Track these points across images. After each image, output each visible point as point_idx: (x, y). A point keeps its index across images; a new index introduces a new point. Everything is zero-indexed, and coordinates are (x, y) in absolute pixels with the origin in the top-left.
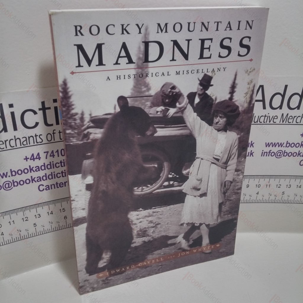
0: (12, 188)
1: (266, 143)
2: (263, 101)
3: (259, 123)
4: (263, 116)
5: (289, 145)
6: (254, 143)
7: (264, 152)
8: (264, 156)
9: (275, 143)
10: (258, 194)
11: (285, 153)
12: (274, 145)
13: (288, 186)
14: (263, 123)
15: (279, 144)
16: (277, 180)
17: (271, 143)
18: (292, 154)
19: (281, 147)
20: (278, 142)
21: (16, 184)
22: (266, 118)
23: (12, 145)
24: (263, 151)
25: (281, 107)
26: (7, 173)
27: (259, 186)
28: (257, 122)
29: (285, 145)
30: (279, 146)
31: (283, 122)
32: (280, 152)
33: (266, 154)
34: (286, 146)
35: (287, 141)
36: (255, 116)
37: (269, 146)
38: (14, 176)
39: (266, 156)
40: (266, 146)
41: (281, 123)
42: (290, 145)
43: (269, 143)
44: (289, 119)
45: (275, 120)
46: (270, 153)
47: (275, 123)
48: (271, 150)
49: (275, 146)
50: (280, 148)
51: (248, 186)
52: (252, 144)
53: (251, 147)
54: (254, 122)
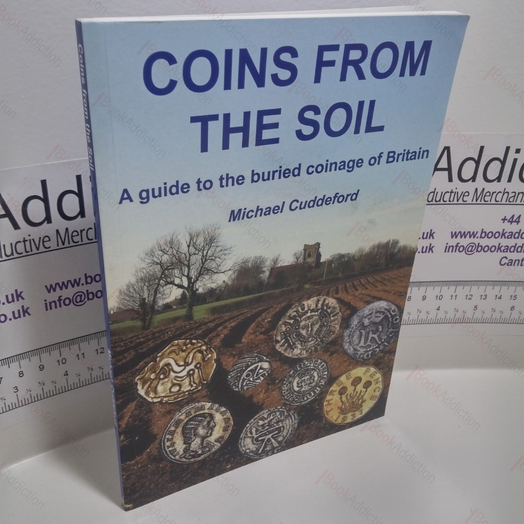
0: (86, 302)
1: (452, 232)
2: (449, 169)
3: (442, 202)
4: (448, 192)
5: (485, 234)
8: (448, 251)
9: (465, 232)
10: (438, 309)
11: (478, 247)
12: (463, 235)
13: (483, 297)
14: (448, 202)
15: (471, 234)
16: (467, 288)
17: (468, 232)
18: (490, 249)
19: (474, 237)
21: (91, 296)
22: (453, 194)
23: (90, 238)
24: (447, 244)
25: (474, 179)
26: (80, 279)
27: (441, 297)
28: (440, 201)
29: (478, 235)
30: (470, 237)
31: (477, 200)
32: (471, 245)
33: (451, 248)
34: (481, 237)
35: (483, 230)
36: (437, 193)
37: (456, 237)
38: (89, 283)
39: (452, 252)
40: (452, 237)
41: (474, 202)
42: (487, 235)
43: (456, 232)
44: (485, 196)
46: (458, 248)
47: (465, 203)
48: (459, 243)
49: (465, 237)
51: (424, 298)
52: (431, 235)
53: (429, 238)
54: (436, 201)
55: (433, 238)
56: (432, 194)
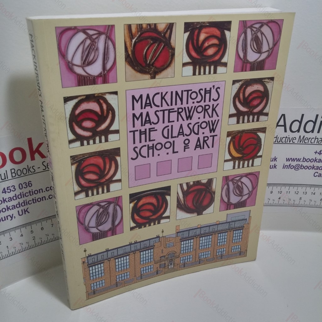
1: (287, 158)
2: (285, 126)
3: (281, 142)
4: (284, 137)
5: (305, 160)
6: (277, 158)
8: (285, 168)
9: (294, 158)
10: (280, 198)
11: (302, 166)
12: (293, 160)
13: (305, 193)
14: (284, 143)
16: (296, 188)
18: (308, 167)
19: (299, 161)
20: (296, 158)
22: (287, 139)
24: (284, 164)
25: (298, 131)
27: (281, 192)
28: (280, 142)
29: (302, 160)
30: (297, 161)
31: (300, 142)
32: (298, 165)
33: (286, 167)
34: (303, 161)
35: (304, 157)
36: (278, 137)
37: (289, 161)
40: (287, 161)
41: (299, 143)
42: (306, 160)
43: (289, 158)
44: (305, 140)
45: (294, 141)
46: (290, 166)
47: (294, 143)
48: (291, 164)
49: (294, 161)
50: (298, 163)
51: (272, 192)
52: (275, 159)
53: (274, 161)
54: (278, 142)
55: (276, 161)
56: (276, 138)
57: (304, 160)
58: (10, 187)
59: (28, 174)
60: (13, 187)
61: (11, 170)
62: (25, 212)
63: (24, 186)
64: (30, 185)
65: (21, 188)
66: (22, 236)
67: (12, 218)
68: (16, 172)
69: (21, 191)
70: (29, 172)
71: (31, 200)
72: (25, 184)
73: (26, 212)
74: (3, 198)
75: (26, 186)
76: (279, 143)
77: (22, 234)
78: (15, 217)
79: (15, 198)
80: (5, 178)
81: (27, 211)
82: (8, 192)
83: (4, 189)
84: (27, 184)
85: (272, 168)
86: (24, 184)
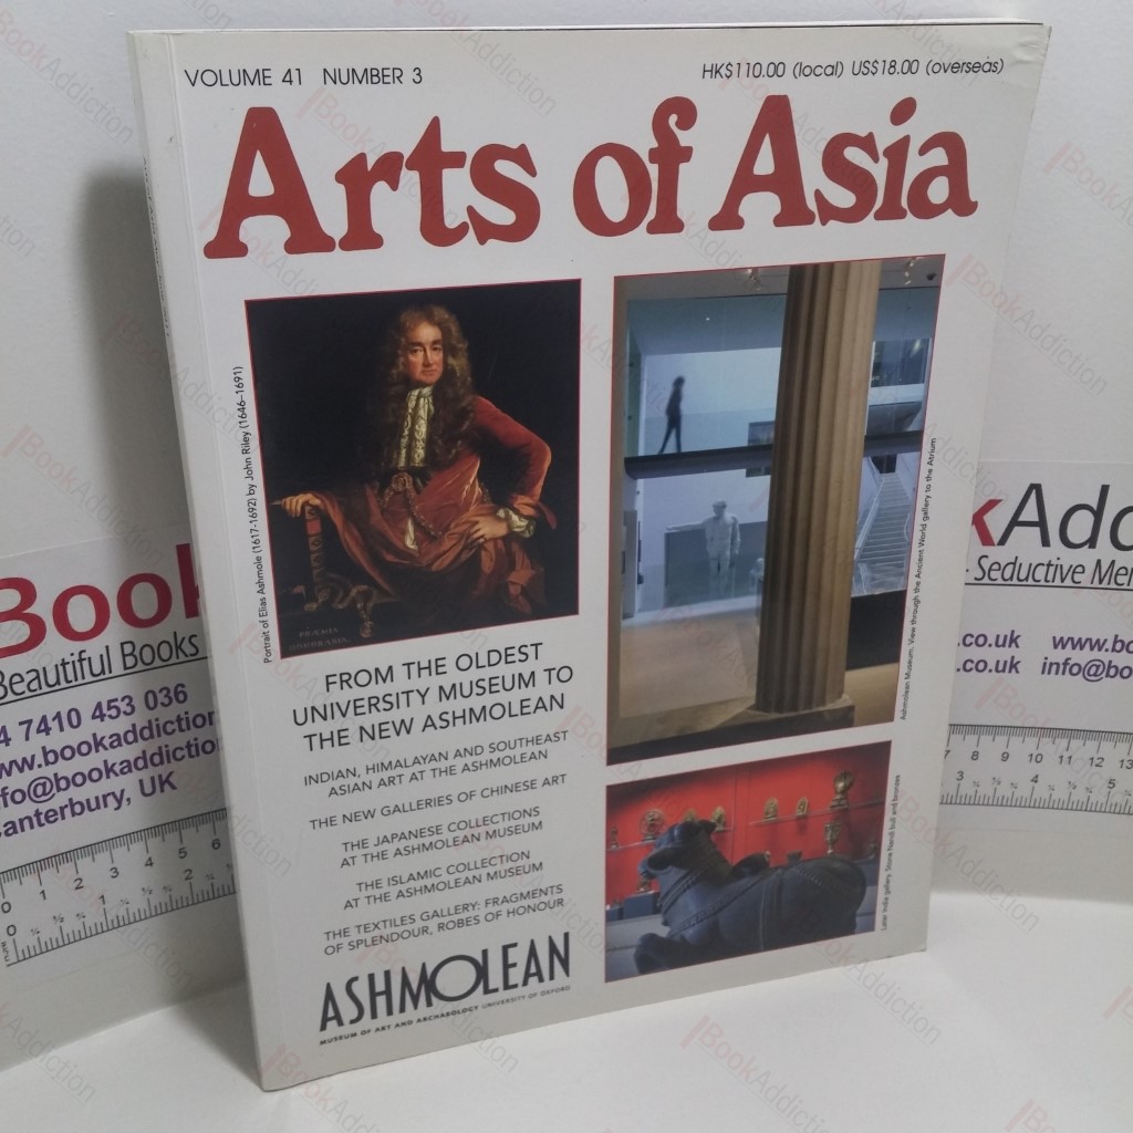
6: (1018, 637)
7: (1048, 662)
20: (1088, 637)
45: (1077, 577)
50: (1096, 654)
57: (1118, 646)
58: (116, 700)
59: (174, 660)
60: (127, 701)
61: (122, 644)
62: (162, 784)
63: (161, 698)
64: (181, 697)
65: (152, 704)
66: (151, 864)
67: (119, 802)
68: (137, 653)
69: (152, 715)
70: (181, 654)
71: (184, 745)
72: (165, 692)
73: (167, 787)
74: (94, 735)
75: (166, 701)
76: (1024, 583)
77: (150, 859)
78: (128, 800)
79: (130, 737)
80: (103, 672)
81: (167, 781)
82: (110, 717)
83: (99, 706)
84: (172, 694)
85: (1004, 671)
86: (161, 691)
